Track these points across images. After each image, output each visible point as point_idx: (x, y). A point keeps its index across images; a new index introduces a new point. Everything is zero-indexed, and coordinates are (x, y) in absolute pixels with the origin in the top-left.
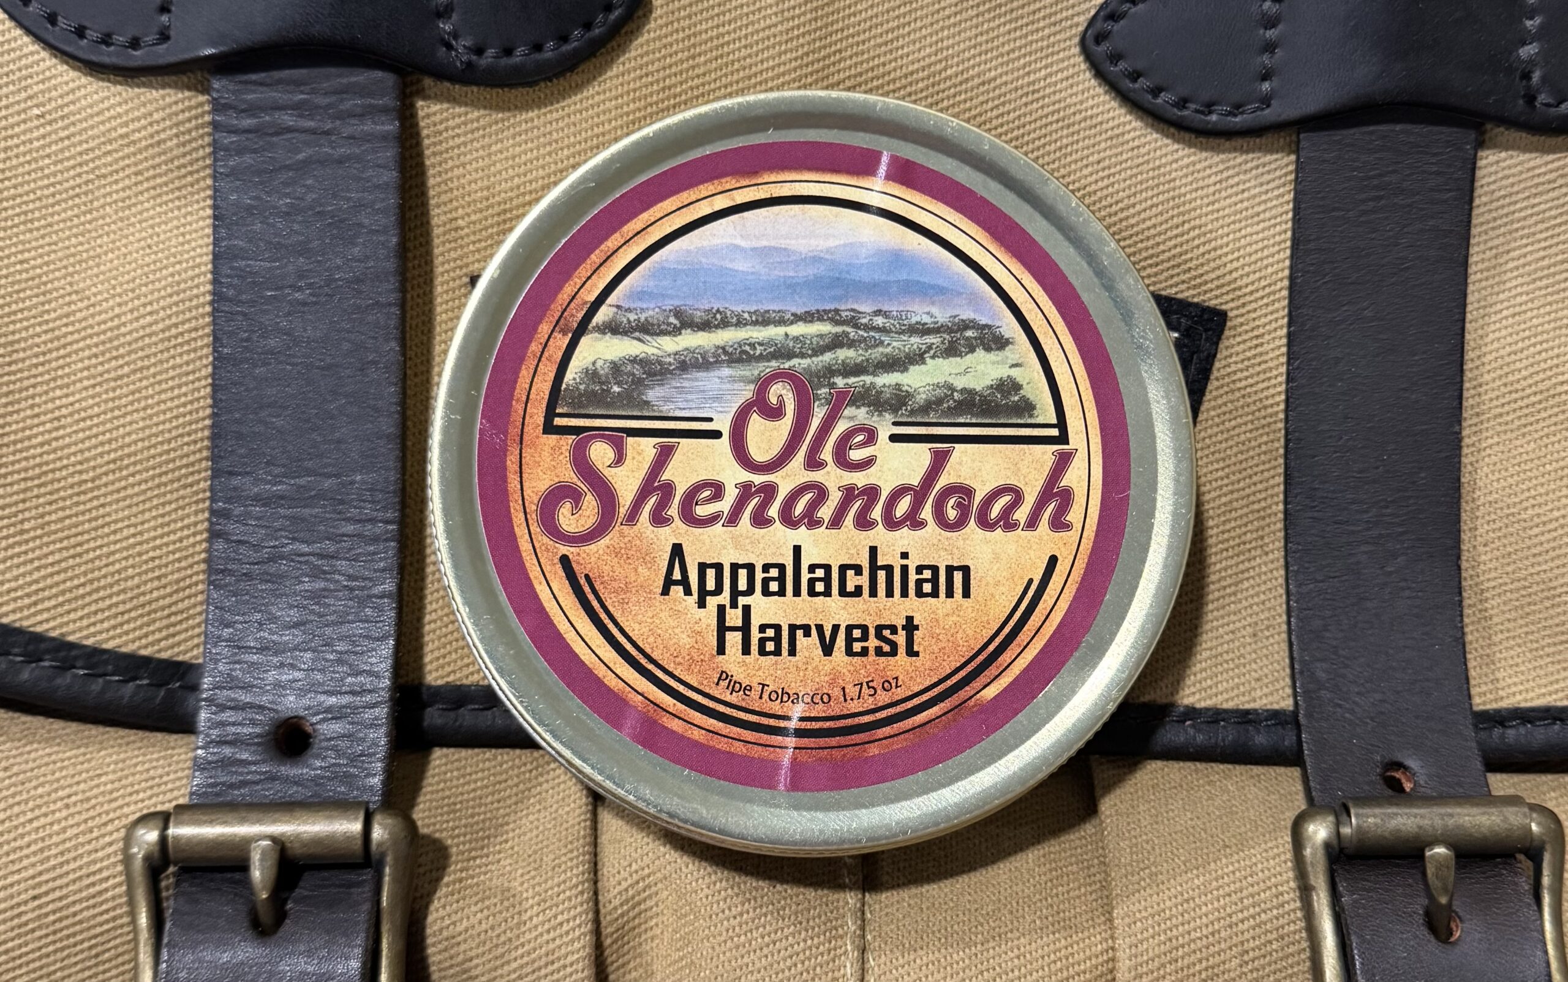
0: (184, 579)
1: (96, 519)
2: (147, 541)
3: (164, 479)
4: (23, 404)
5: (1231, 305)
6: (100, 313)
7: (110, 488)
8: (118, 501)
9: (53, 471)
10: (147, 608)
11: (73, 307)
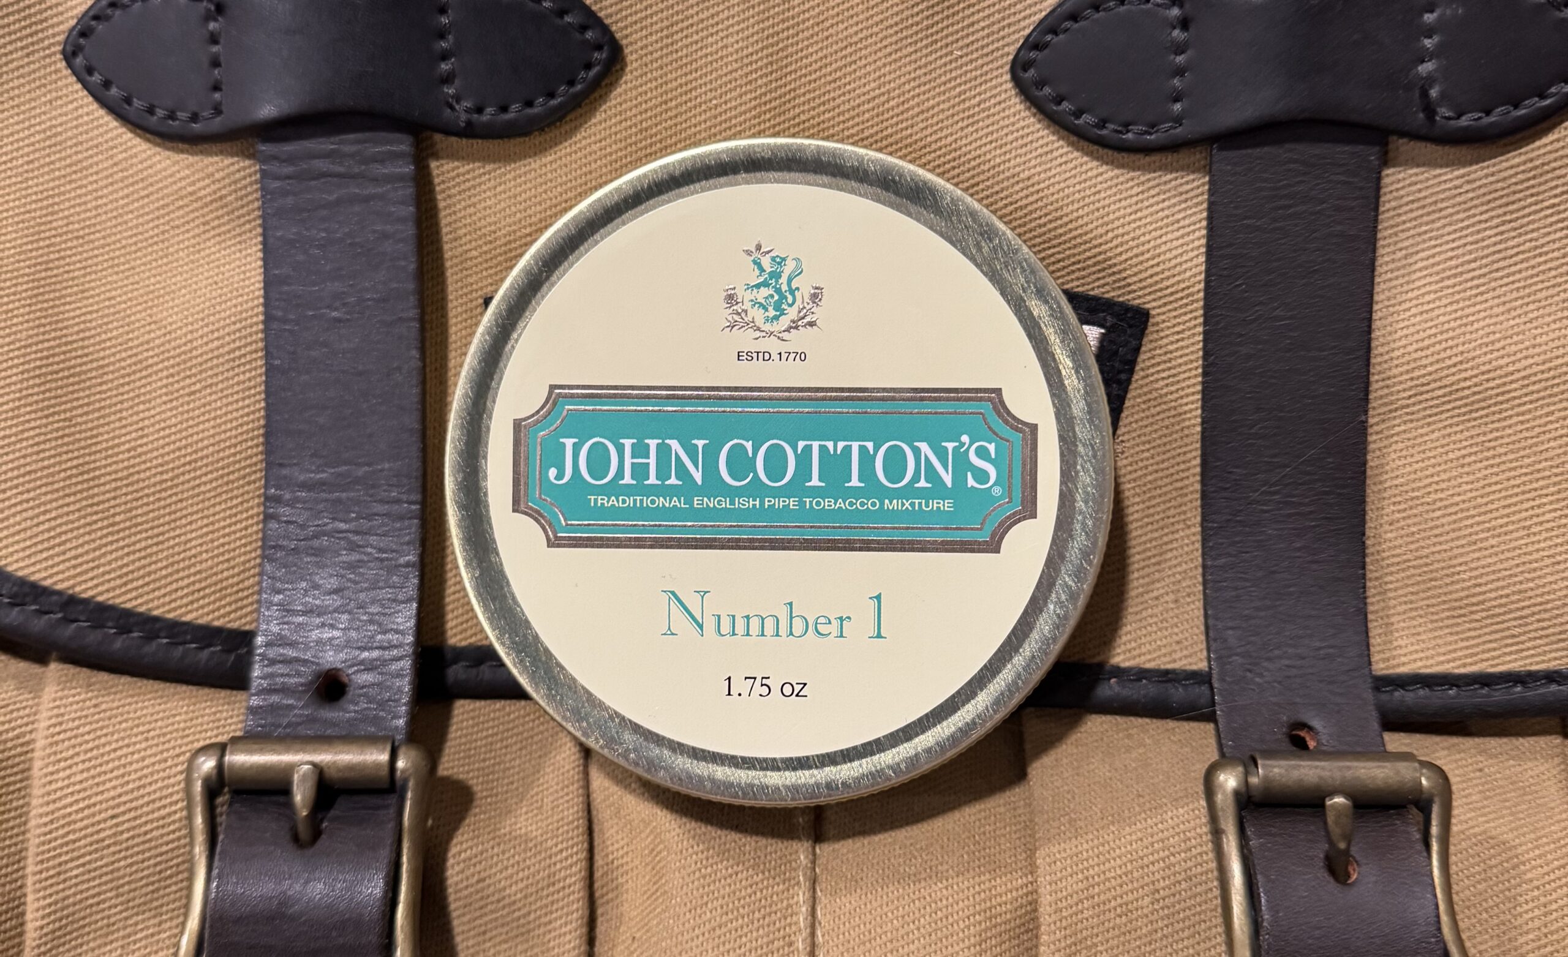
0: (249, 561)
1: (175, 512)
2: (218, 530)
3: (231, 477)
4: (113, 418)
5: (1154, 304)
6: (175, 339)
7: (186, 486)
8: (193, 497)
9: (138, 472)
10: (219, 586)
11: (153, 335)
